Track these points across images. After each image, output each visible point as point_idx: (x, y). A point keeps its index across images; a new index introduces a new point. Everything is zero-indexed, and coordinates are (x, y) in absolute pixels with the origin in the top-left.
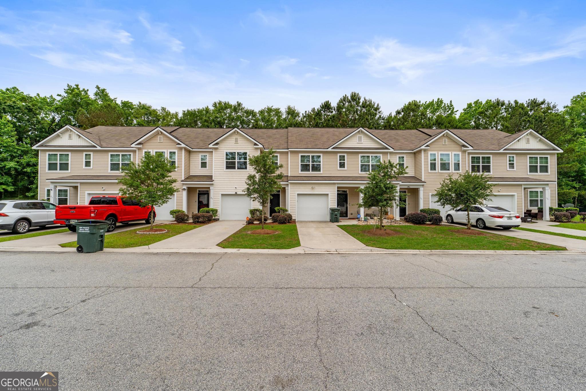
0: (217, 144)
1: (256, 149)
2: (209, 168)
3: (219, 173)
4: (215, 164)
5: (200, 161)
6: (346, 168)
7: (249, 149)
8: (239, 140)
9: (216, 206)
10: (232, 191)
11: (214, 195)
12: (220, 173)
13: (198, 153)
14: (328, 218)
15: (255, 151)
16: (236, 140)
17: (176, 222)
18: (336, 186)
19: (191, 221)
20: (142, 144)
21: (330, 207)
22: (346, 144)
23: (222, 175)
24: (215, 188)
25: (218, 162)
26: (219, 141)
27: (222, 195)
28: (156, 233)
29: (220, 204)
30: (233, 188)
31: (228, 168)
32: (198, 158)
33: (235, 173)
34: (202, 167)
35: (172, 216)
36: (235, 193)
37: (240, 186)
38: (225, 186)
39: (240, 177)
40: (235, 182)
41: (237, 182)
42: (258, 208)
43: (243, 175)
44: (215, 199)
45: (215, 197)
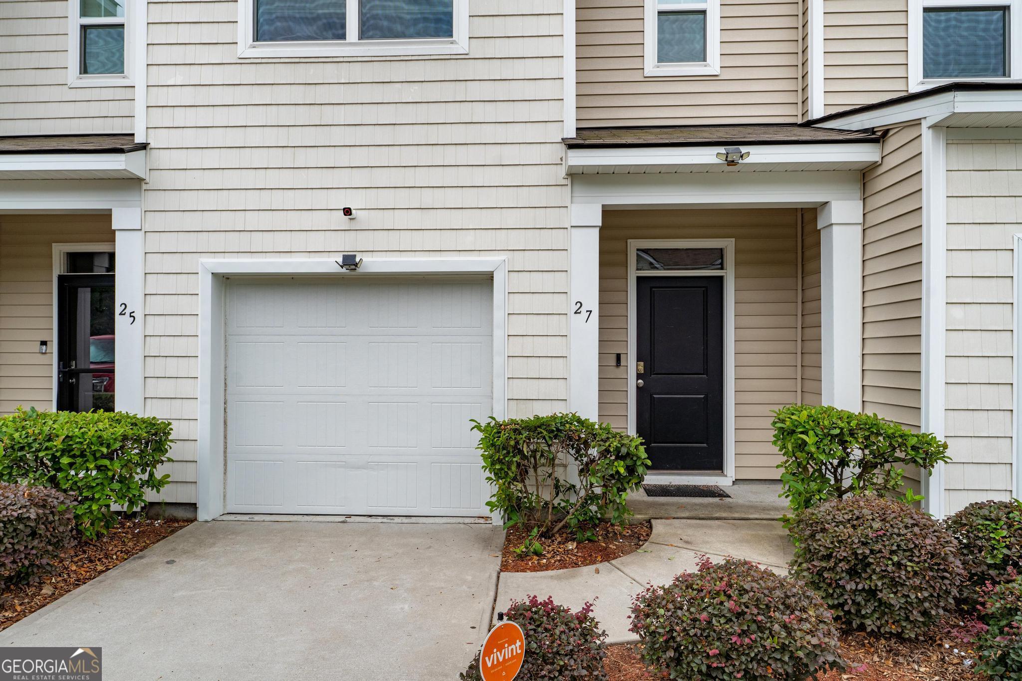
3: (196, 75)
9: (164, 388)
10: (317, 241)
11: (155, 285)
12: (207, 75)
23: (216, 95)
24: (155, 222)
27: (223, 281)
29: (203, 368)
30: (319, 221)
33: (343, 73)
34: (85, 70)
36: (340, 260)
37: (387, 198)
38: (252, 200)
39: (386, 114)
40: (344, 157)
41: (360, 157)
42: (559, 410)
43: (413, 93)
44: (156, 326)
45: (156, 305)
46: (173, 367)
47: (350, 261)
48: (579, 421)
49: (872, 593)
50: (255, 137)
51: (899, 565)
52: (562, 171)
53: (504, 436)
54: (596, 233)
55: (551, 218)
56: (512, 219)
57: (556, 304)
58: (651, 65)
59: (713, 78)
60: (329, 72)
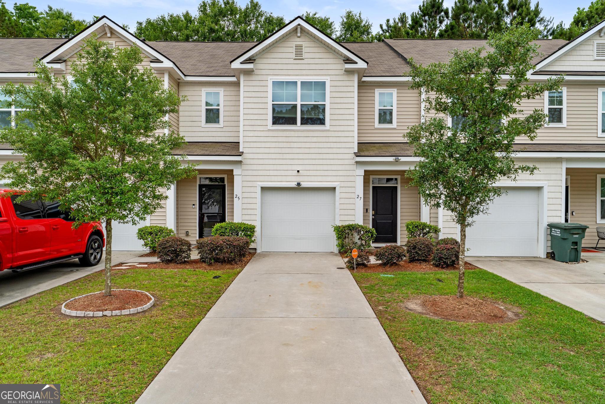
0: (250, 60)
1: (349, 72)
2: (226, 124)
3: (256, 134)
4: (247, 111)
5: (204, 108)
6: (564, 124)
7: (330, 72)
8: (304, 50)
9: (247, 217)
10: (289, 178)
11: (245, 190)
12: (259, 134)
13: (197, 88)
14: (541, 251)
15: (345, 78)
16: (299, 50)
17: (155, 259)
18: (564, 166)
19: (195, 255)
20: (65, 61)
21: (546, 221)
22: (567, 63)
23: (262, 139)
24: (246, 173)
25: (253, 106)
26: (257, 54)
27: (263, 189)
28: (125, 312)
29: (258, 212)
30: (290, 173)
31: (277, 120)
32: (197, 98)
33: (296, 134)
34: (207, 122)
35: (142, 242)
36: (296, 184)
37: (308, 167)
38: (271, 167)
39: (308, 145)
40: (296, 156)
41: (301, 156)
42: (353, 223)
43: (315, 139)
44: (245, 201)
45: (245, 195)
46: (250, 212)
47: (299, 184)
48: (359, 225)
49: (416, 252)
50: (272, 151)
51: (421, 246)
52: (354, 161)
53: (341, 228)
54: (363, 177)
55: (351, 173)
56: (341, 173)
57: (352, 196)
58: (377, 125)
59: (394, 129)
60: (292, 134)
